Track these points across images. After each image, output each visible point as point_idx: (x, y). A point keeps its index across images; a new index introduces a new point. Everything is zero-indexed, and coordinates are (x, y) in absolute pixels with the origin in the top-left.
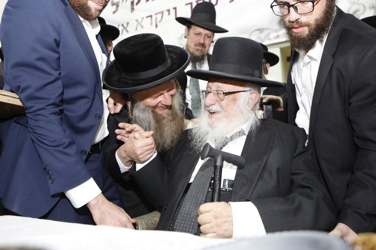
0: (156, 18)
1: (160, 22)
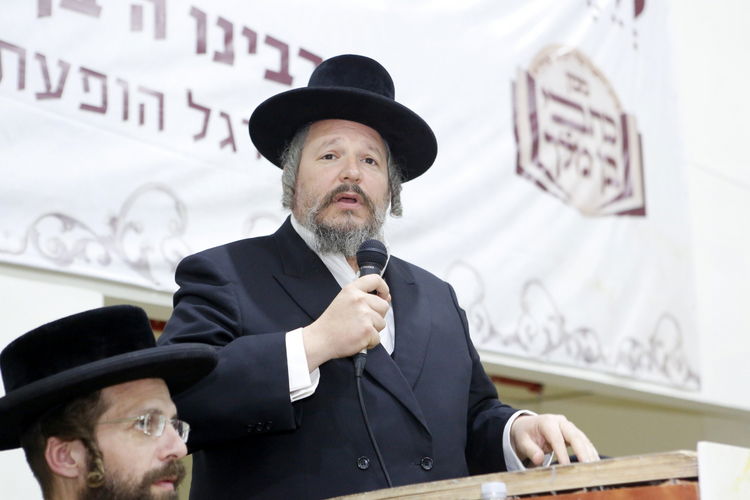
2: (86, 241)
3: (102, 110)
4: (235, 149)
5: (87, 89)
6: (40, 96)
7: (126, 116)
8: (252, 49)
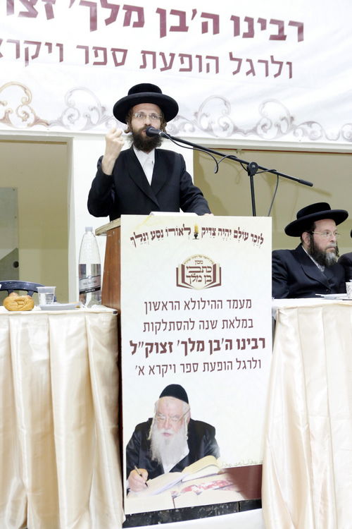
0: (27, 50)
1: (33, 57)
2: (184, 124)
3: (190, 69)
4: (254, 75)
5: (182, 62)
6: (162, 70)
7: (200, 70)
8: (263, 28)
